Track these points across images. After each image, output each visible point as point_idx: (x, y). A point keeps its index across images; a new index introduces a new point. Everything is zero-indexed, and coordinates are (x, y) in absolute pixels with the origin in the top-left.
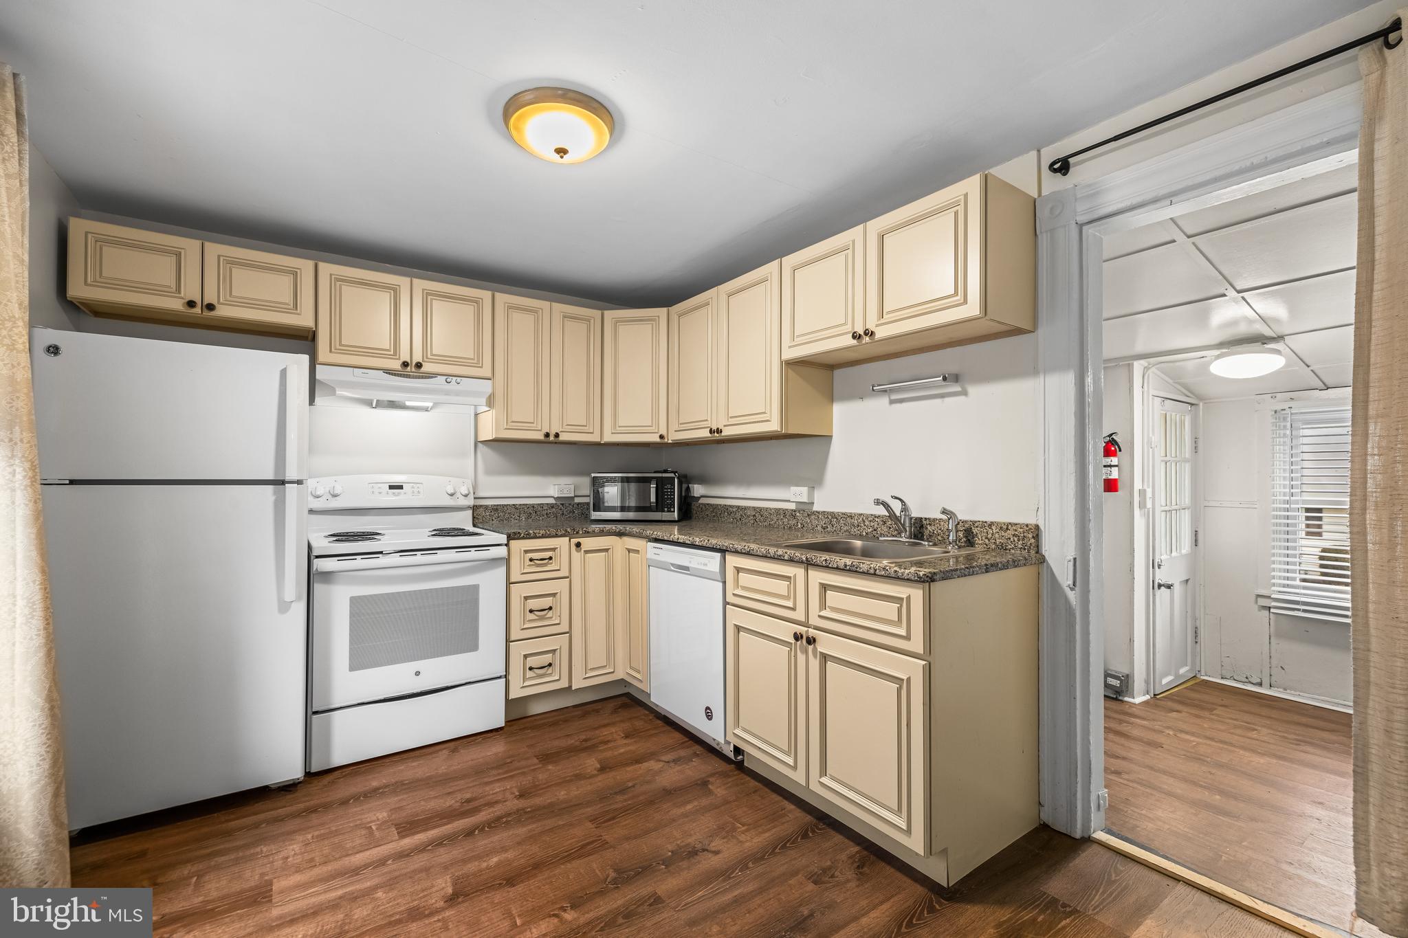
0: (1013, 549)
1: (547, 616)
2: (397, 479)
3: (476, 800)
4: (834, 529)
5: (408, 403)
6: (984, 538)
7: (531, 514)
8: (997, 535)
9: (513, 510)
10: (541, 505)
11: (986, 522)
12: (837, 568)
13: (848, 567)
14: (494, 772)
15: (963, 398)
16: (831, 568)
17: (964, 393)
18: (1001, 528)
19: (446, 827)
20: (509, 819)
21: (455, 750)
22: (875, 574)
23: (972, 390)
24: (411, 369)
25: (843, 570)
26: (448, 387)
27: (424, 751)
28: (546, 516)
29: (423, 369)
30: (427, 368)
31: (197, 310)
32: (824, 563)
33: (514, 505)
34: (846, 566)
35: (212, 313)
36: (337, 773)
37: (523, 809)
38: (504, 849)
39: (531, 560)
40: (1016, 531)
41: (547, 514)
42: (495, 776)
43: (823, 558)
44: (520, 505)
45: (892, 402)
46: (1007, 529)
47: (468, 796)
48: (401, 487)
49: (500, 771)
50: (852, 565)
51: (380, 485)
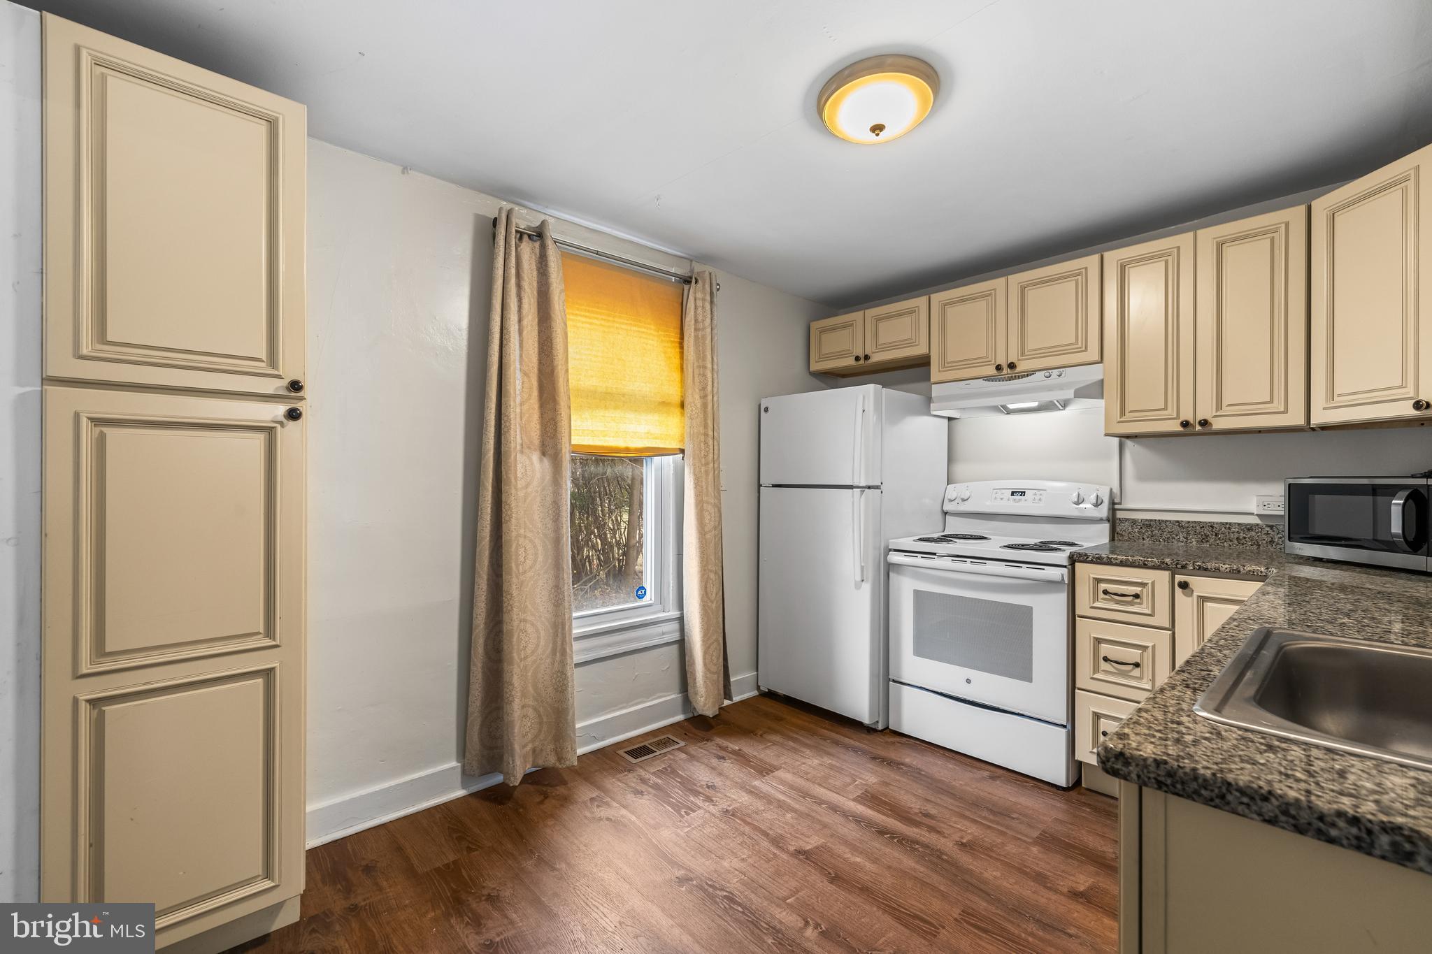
1: (1130, 674)
2: (1019, 485)
3: (932, 819)
5: (1011, 406)
7: (1207, 536)
9: (1176, 528)
10: (1228, 526)
14: (985, 814)
19: (880, 815)
20: (920, 849)
21: (993, 778)
24: (1008, 371)
26: (1049, 382)
27: (975, 762)
28: (1236, 542)
29: (1018, 369)
30: (1022, 367)
31: (862, 362)
33: (1177, 522)
35: (870, 361)
36: (904, 740)
37: (942, 853)
38: (875, 861)
39: (1105, 592)
41: (1238, 539)
42: (980, 816)
44: (1189, 522)
47: (933, 811)
48: (1023, 494)
49: (992, 817)
51: (1003, 491)
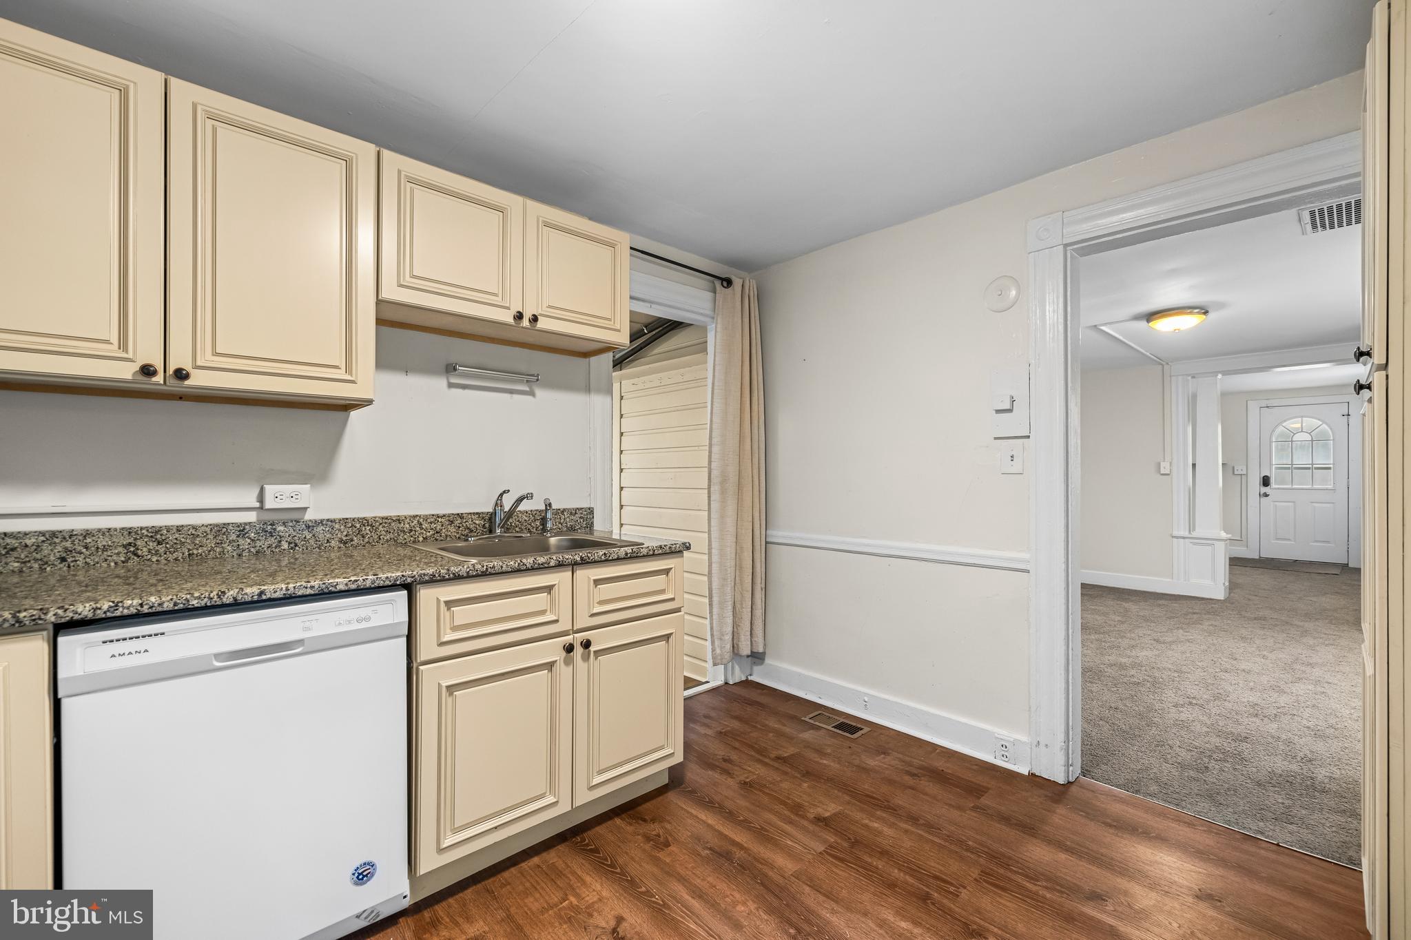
0: (579, 528)
4: (366, 540)
6: (557, 523)
8: (568, 520)
11: (559, 509)
12: (618, 559)
13: (629, 555)
15: (529, 398)
16: (611, 560)
17: (532, 394)
18: (571, 513)
22: (653, 555)
23: (540, 393)
25: (624, 558)
32: (603, 557)
34: (626, 554)
40: (582, 514)
43: (601, 553)
45: (451, 385)
46: (576, 513)
50: (633, 552)
